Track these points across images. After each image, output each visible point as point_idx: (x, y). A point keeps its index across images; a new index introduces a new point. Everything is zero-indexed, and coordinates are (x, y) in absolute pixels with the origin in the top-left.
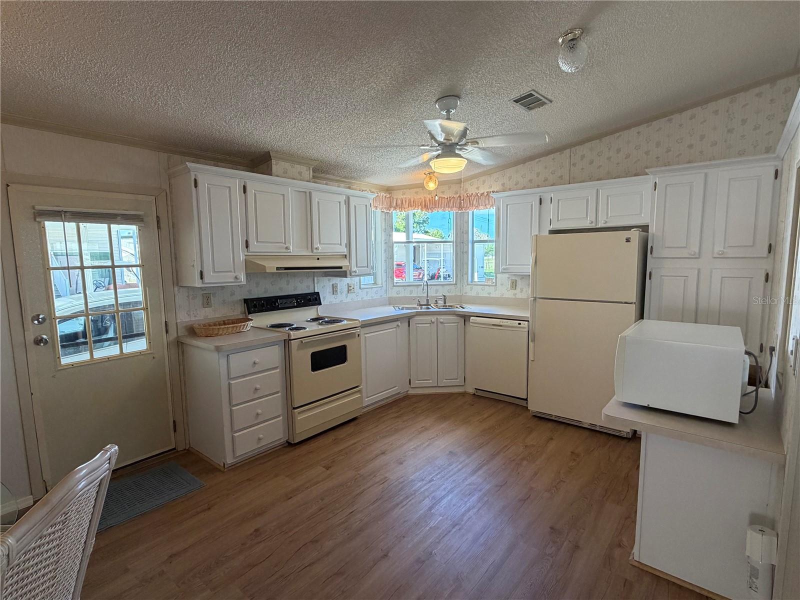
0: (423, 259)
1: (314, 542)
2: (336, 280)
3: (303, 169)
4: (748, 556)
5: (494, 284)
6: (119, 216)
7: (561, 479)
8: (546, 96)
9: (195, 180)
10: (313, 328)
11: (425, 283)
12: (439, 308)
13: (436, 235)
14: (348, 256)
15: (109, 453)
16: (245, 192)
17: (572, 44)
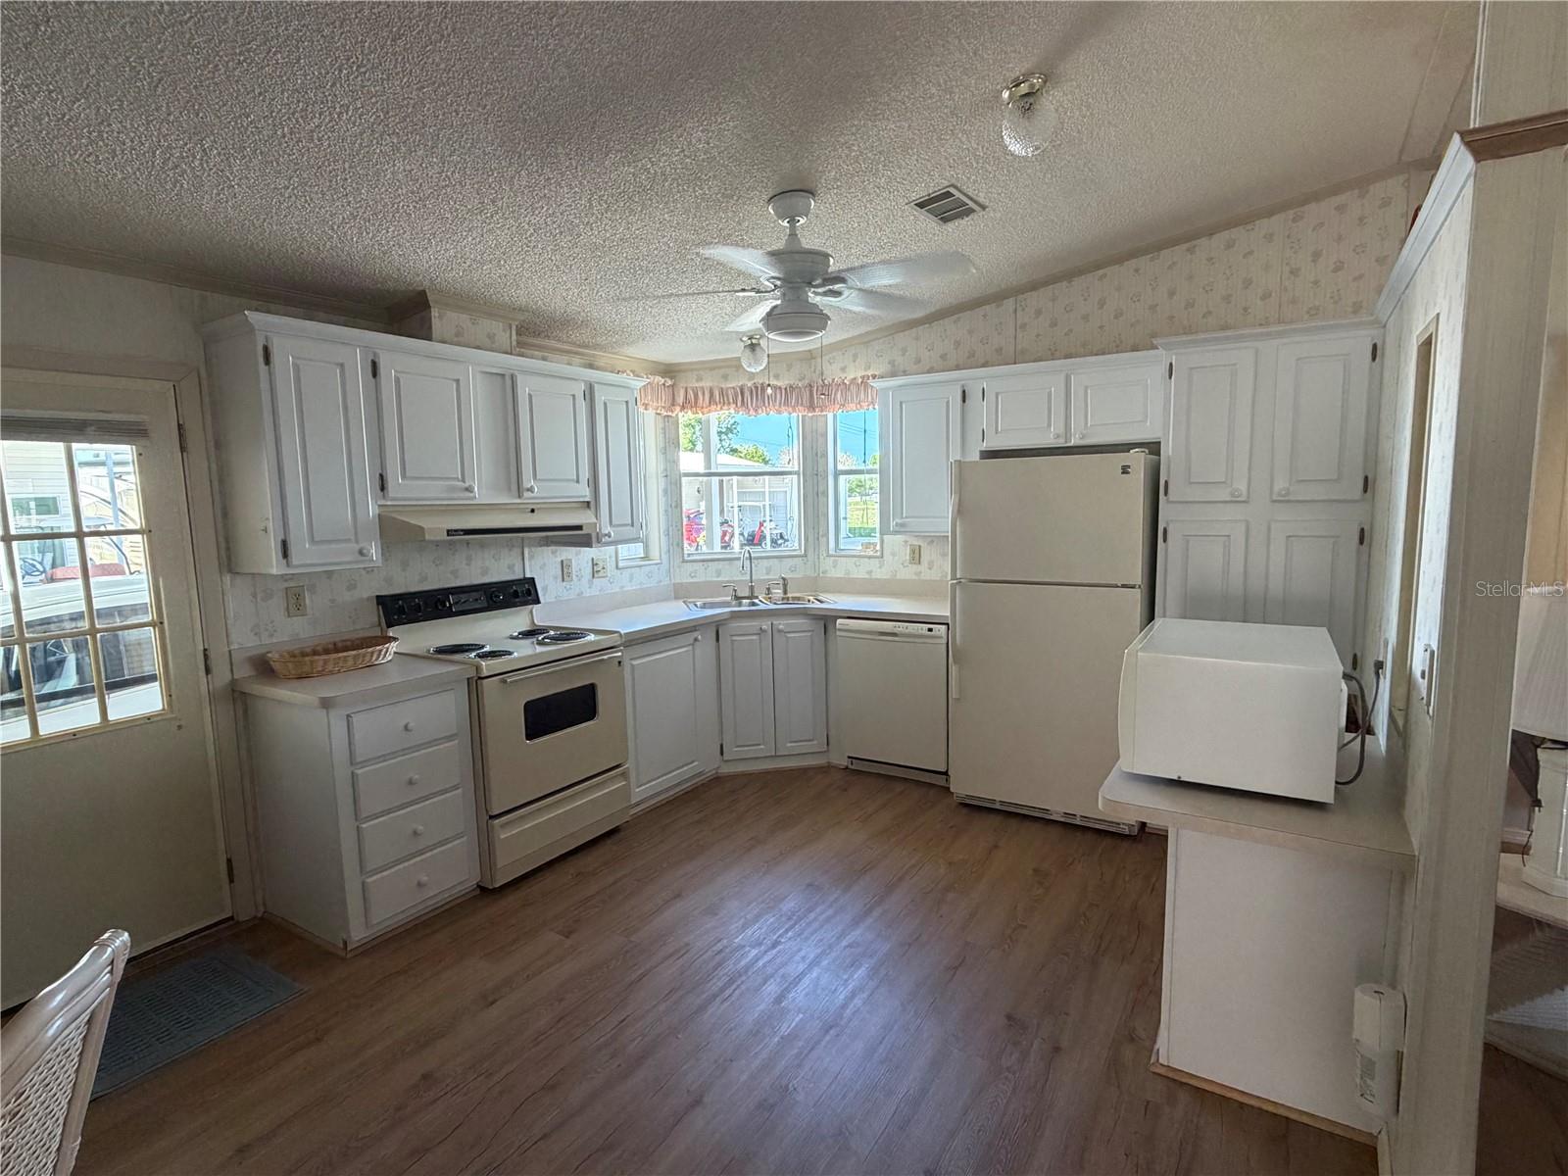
0: (731, 505)
1: (550, 1087)
2: (569, 553)
3: (496, 327)
4: (1357, 1040)
5: (879, 554)
6: (91, 425)
7: (1020, 923)
8: (975, 197)
9: (266, 349)
10: (525, 650)
11: (747, 555)
12: (775, 604)
13: (753, 457)
14: (592, 505)
15: (110, 949)
16: (375, 374)
17: (1027, 103)
